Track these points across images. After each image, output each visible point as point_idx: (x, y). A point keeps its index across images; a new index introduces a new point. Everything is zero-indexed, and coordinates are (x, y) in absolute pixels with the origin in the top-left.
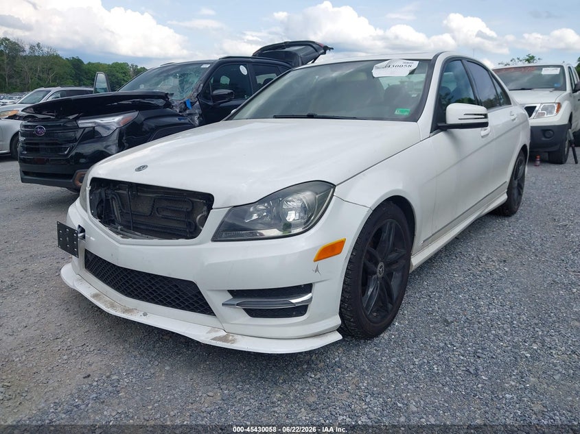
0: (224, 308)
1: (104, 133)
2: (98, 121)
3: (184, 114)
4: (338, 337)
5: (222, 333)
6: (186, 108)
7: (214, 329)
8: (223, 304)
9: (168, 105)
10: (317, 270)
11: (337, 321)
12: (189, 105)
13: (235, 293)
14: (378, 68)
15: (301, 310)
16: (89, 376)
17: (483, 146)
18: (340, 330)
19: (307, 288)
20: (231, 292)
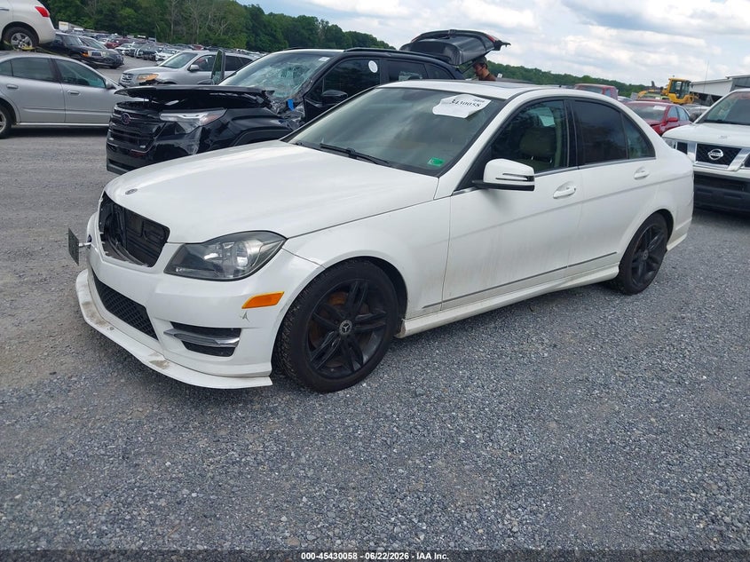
0: (165, 336)
1: (189, 130)
2: (181, 115)
3: (283, 115)
4: (268, 382)
5: (161, 358)
6: (287, 108)
7: (157, 354)
8: (165, 333)
9: (267, 104)
10: (245, 317)
11: (268, 367)
12: (290, 106)
13: (176, 325)
14: (444, 103)
15: (228, 351)
16: (55, 373)
17: (553, 210)
18: (271, 376)
19: (236, 332)
20: (173, 324)
